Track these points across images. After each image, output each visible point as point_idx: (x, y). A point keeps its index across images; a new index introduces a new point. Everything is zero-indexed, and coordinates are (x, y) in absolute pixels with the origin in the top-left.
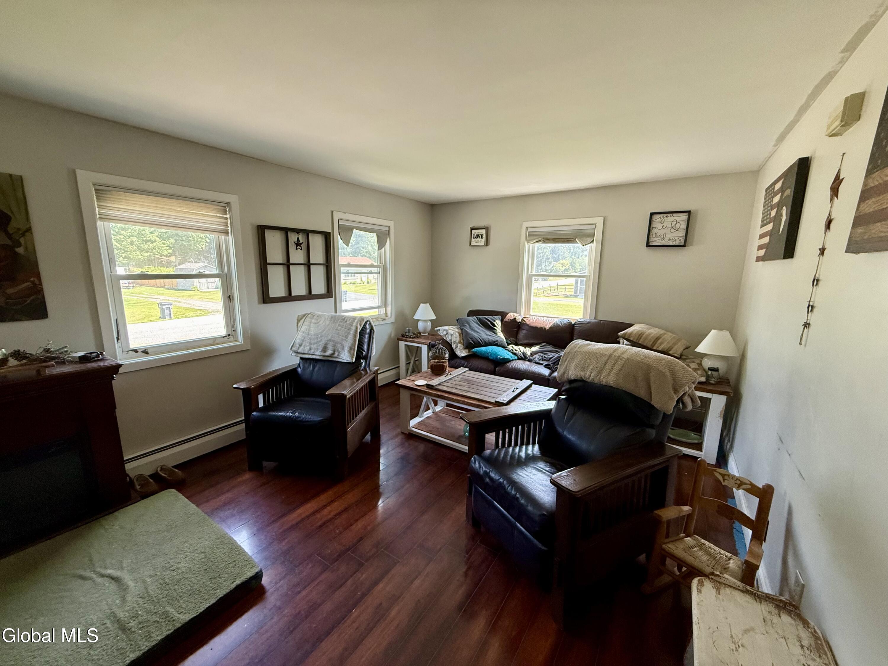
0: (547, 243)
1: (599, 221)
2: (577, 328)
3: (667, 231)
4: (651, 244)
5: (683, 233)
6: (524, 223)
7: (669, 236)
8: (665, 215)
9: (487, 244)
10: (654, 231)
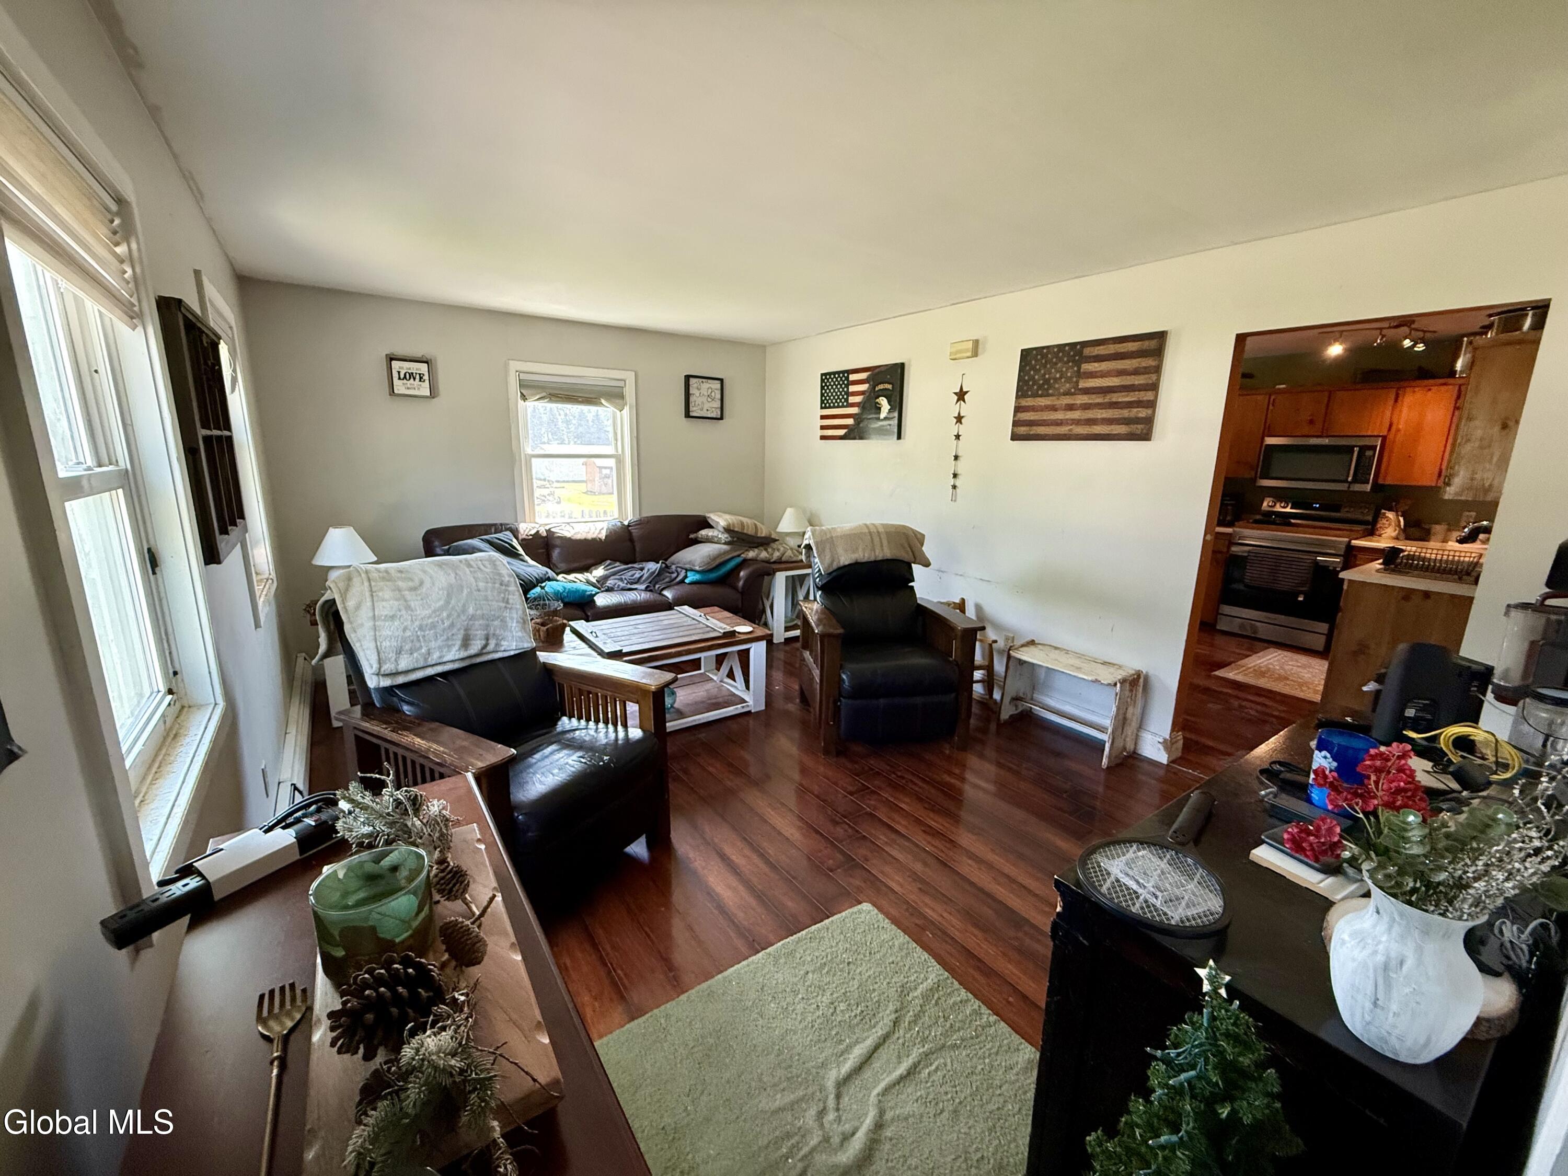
0: (556, 402)
1: (630, 377)
2: (635, 532)
3: (704, 399)
4: (691, 414)
5: (718, 404)
6: (511, 362)
7: (707, 406)
8: (701, 380)
9: (434, 393)
10: (692, 399)
